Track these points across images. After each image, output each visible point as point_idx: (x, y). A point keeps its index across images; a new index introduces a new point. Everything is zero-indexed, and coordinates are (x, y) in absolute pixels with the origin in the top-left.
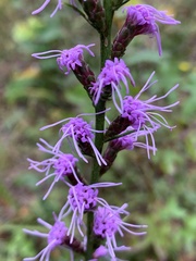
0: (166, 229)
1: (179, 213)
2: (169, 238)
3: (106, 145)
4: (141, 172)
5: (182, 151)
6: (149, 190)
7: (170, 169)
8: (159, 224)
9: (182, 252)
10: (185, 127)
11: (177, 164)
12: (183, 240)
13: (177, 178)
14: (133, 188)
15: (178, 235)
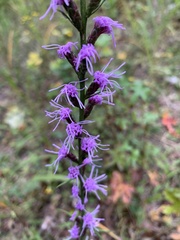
0: (123, 156)
1: (129, 148)
2: (124, 160)
3: (87, 101)
4: (111, 130)
5: (131, 119)
6: (115, 138)
7: (125, 127)
8: (119, 154)
9: (131, 167)
10: (132, 107)
11: (128, 125)
12: (131, 161)
13: (128, 132)
14: (107, 138)
15: (128, 159)
